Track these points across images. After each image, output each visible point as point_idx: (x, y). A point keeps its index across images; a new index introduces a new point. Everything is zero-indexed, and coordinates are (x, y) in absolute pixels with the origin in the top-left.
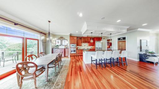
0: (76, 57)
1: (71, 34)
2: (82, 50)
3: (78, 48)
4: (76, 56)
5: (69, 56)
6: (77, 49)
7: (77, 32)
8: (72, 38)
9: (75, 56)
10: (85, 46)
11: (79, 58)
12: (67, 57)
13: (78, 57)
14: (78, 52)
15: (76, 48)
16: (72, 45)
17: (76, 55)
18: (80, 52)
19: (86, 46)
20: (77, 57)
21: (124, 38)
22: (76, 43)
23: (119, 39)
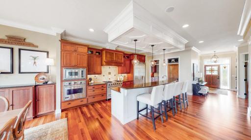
0: (85, 109)
1: (64, 34)
2: (104, 86)
3: (91, 79)
4: (87, 106)
5: (58, 111)
6: (88, 84)
7: (92, 30)
8: (68, 47)
9: (80, 107)
10: (110, 74)
11: (96, 110)
12: (50, 115)
13: (91, 107)
14: (90, 93)
15: (83, 82)
16: (68, 71)
17: (85, 102)
18: (97, 92)
19: (112, 74)
20: (89, 110)
21: (177, 60)
22: (85, 64)
23: (170, 61)
